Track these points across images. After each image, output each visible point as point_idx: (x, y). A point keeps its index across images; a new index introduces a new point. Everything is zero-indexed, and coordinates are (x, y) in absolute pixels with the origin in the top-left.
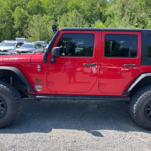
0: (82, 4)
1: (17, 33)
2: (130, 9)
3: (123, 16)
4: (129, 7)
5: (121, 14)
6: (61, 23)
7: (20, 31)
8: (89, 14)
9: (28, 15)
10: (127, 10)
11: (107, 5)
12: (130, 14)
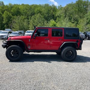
0: (43, 10)
1: (5, 26)
2: (69, 13)
3: (65, 17)
4: (69, 12)
5: (64, 16)
6: (32, 21)
7: (7, 25)
8: (47, 15)
9: (11, 16)
10: (68, 14)
11: (57, 11)
12: (69, 16)
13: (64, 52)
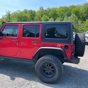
13: (38, 65)
